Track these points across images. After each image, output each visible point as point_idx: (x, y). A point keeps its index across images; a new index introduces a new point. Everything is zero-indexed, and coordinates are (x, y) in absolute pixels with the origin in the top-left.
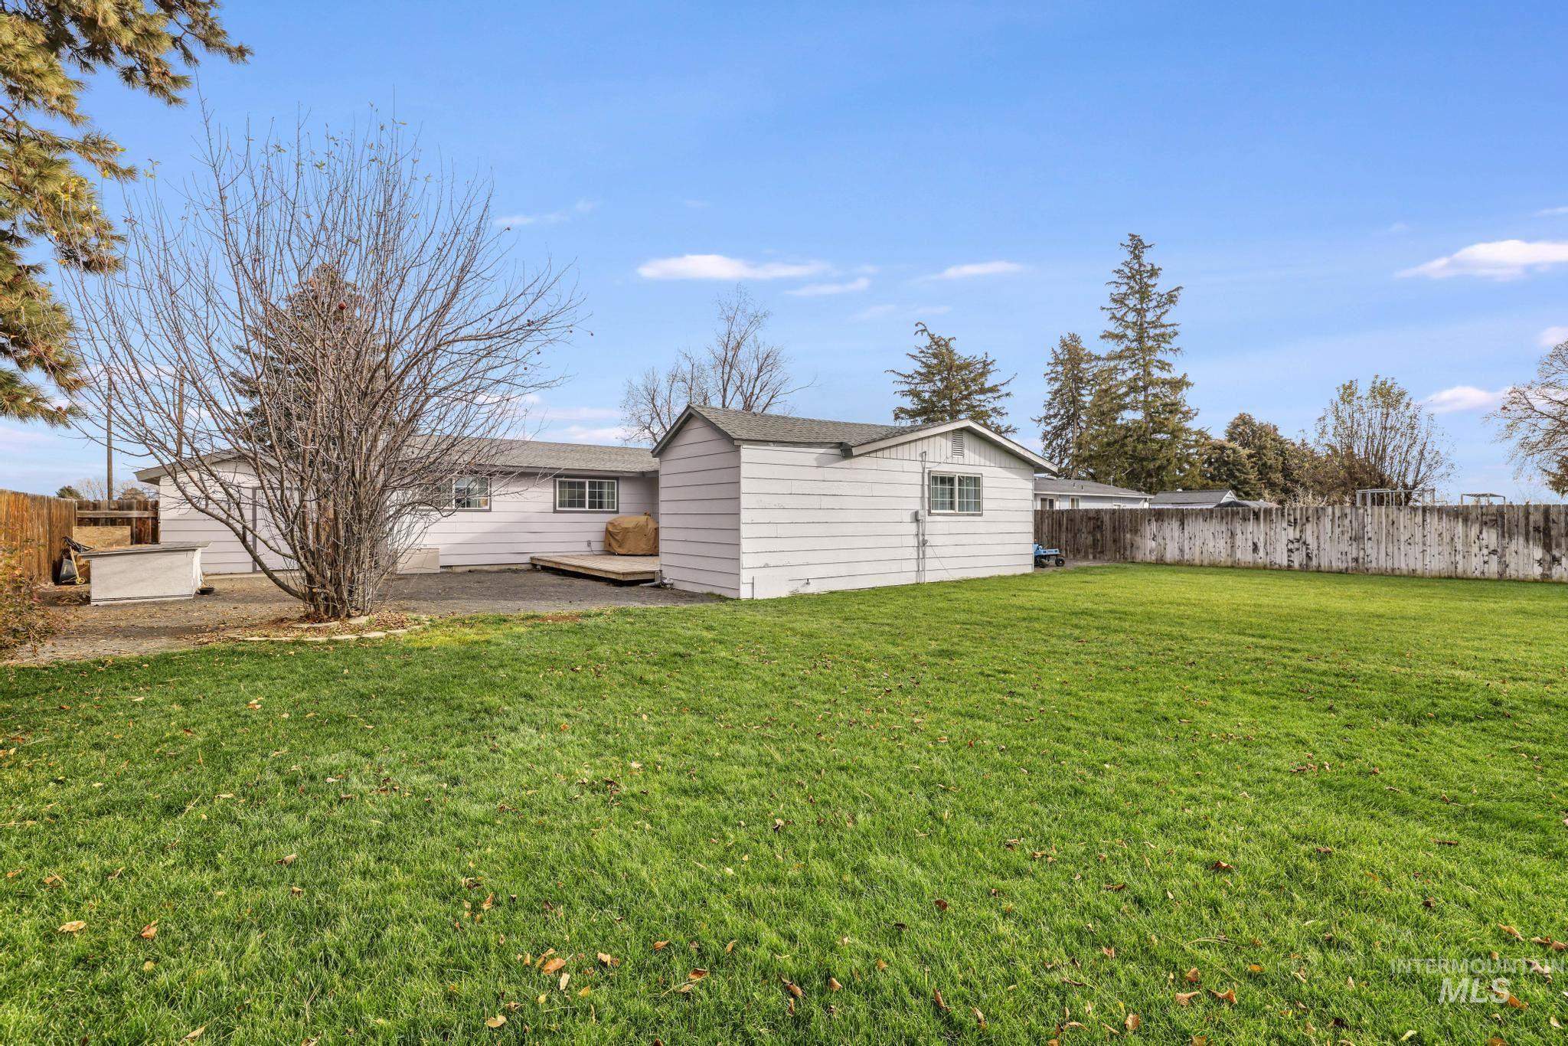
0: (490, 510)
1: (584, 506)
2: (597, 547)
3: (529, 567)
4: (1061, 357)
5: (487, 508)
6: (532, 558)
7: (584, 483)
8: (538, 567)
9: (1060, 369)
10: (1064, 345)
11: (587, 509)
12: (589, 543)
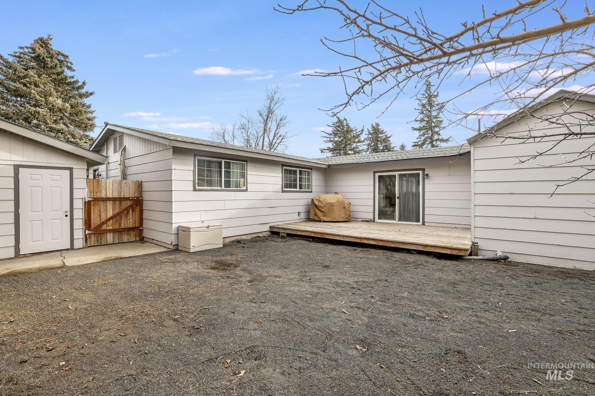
0: (246, 190)
1: (296, 188)
2: (303, 216)
3: (269, 233)
4: (371, 132)
5: (245, 188)
6: (270, 227)
7: (296, 171)
8: (275, 233)
9: (370, 136)
10: (373, 127)
11: (298, 189)
12: (299, 214)
